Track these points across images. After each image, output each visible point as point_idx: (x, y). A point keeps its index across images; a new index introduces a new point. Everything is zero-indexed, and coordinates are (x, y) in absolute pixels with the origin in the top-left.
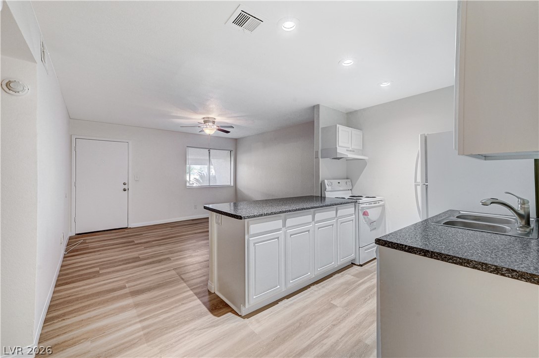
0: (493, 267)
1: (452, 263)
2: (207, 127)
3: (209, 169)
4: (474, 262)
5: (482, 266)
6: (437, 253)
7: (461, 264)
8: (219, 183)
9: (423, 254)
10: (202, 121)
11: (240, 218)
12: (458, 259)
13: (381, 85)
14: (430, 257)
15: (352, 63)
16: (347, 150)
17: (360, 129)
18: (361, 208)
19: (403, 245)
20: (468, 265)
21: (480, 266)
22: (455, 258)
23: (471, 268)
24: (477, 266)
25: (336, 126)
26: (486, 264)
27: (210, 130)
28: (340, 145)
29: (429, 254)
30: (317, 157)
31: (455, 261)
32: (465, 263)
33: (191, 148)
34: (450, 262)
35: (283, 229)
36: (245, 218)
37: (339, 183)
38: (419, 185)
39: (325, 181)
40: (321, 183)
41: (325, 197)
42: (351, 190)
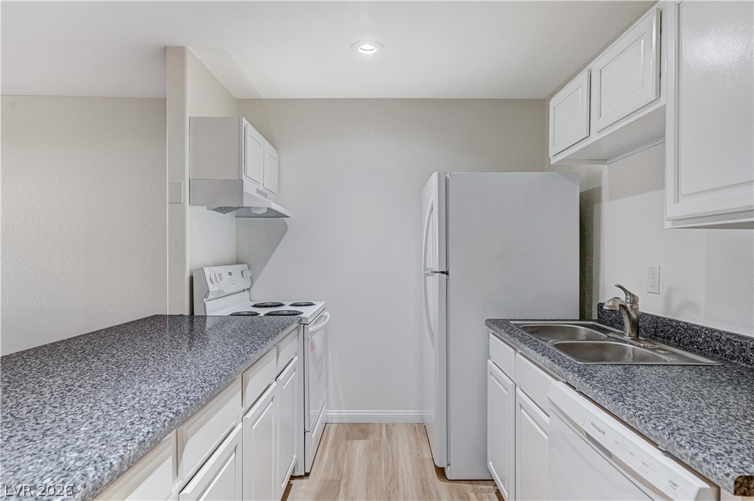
16: (258, 191)
17: (273, 144)
18: (311, 333)
25: (240, 119)
28: (247, 174)
30: (177, 202)
37: (230, 274)
38: (431, 274)
39: (206, 269)
40: (192, 279)
41: (206, 316)
42: (248, 289)
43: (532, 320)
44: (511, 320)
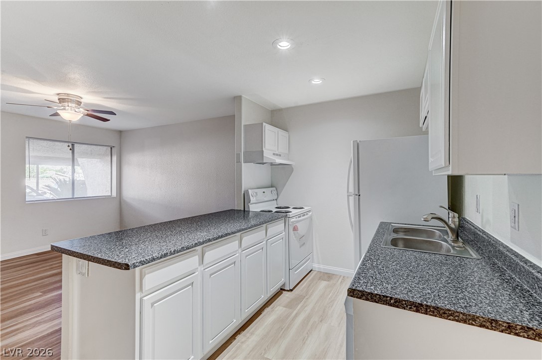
0: (505, 325)
1: (453, 320)
2: (65, 109)
3: (73, 171)
4: (481, 318)
5: (491, 323)
6: (434, 308)
7: (465, 322)
8: (90, 193)
9: (415, 308)
10: (56, 99)
11: (127, 267)
12: (461, 315)
13: (313, 82)
14: (424, 313)
15: (289, 46)
16: (274, 154)
17: (286, 130)
18: (292, 222)
19: (387, 297)
20: (473, 323)
21: (488, 324)
22: (457, 314)
23: (477, 326)
24: (485, 323)
25: (262, 124)
26: (496, 321)
27: (71, 115)
28: (266, 147)
29: (423, 309)
30: (239, 162)
31: (457, 318)
32: (470, 319)
33: (35, 141)
34: (450, 319)
35: (199, 268)
36: (135, 266)
37: (264, 192)
38: (351, 196)
39: (249, 190)
40: (244, 194)
41: (249, 211)
42: (276, 199)
43: (408, 224)
44: (393, 223)
